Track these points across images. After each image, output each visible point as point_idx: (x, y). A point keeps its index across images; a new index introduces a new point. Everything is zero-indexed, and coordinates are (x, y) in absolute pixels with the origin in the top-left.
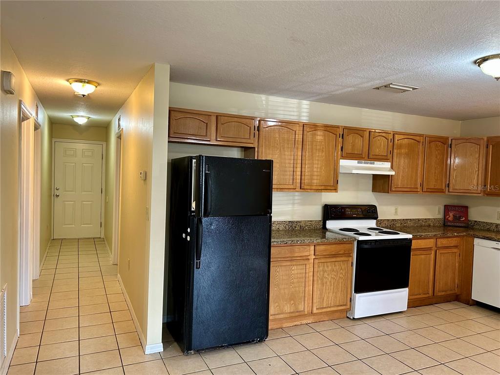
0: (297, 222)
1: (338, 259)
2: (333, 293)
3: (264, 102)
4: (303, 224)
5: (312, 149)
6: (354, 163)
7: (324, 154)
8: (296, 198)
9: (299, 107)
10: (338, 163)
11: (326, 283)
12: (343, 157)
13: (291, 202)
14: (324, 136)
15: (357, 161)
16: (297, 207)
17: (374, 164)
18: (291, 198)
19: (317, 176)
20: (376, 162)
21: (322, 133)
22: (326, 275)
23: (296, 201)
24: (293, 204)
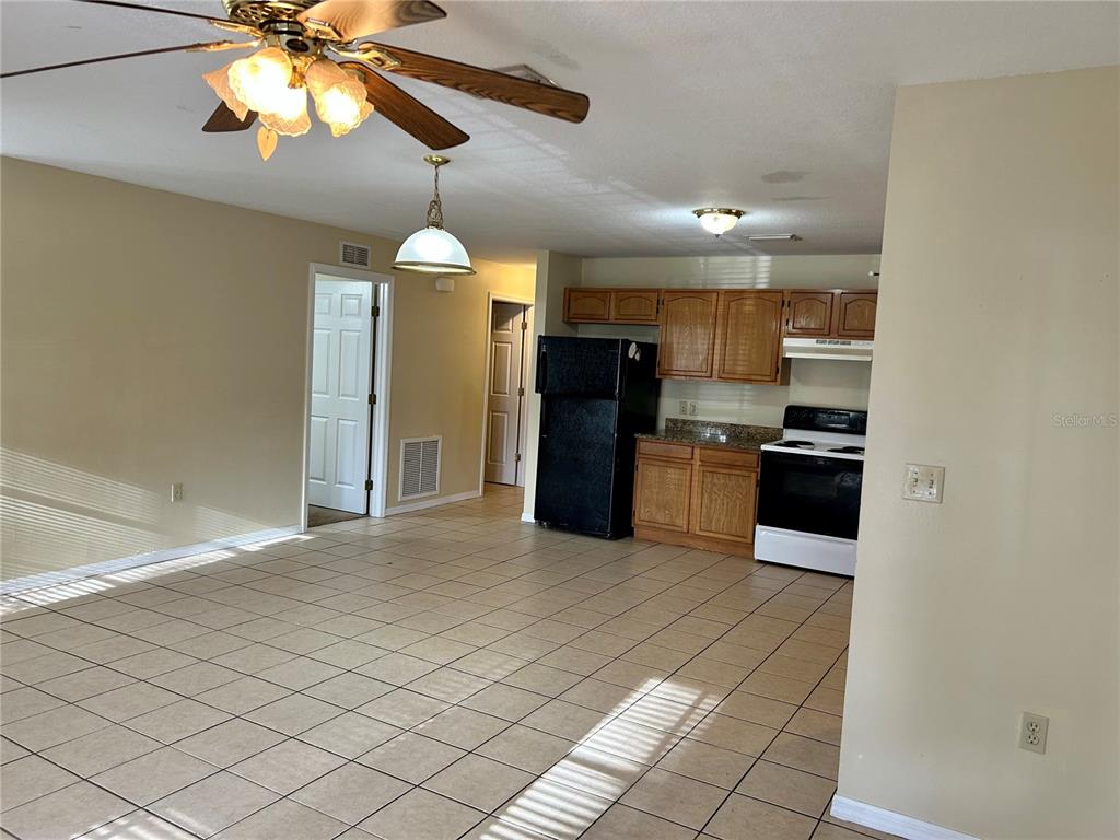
0: (743, 426)
1: (734, 472)
2: (726, 516)
3: (702, 266)
4: (752, 431)
5: (736, 324)
6: (811, 343)
7: (755, 331)
8: (746, 393)
9: (754, 266)
10: (779, 342)
11: (716, 500)
12: (791, 335)
13: (738, 398)
14: (757, 305)
15: (815, 340)
16: (746, 406)
17: (850, 344)
18: (738, 392)
19: (744, 361)
20: (853, 342)
21: (751, 302)
22: (715, 489)
23: (746, 398)
24: (742, 401)
